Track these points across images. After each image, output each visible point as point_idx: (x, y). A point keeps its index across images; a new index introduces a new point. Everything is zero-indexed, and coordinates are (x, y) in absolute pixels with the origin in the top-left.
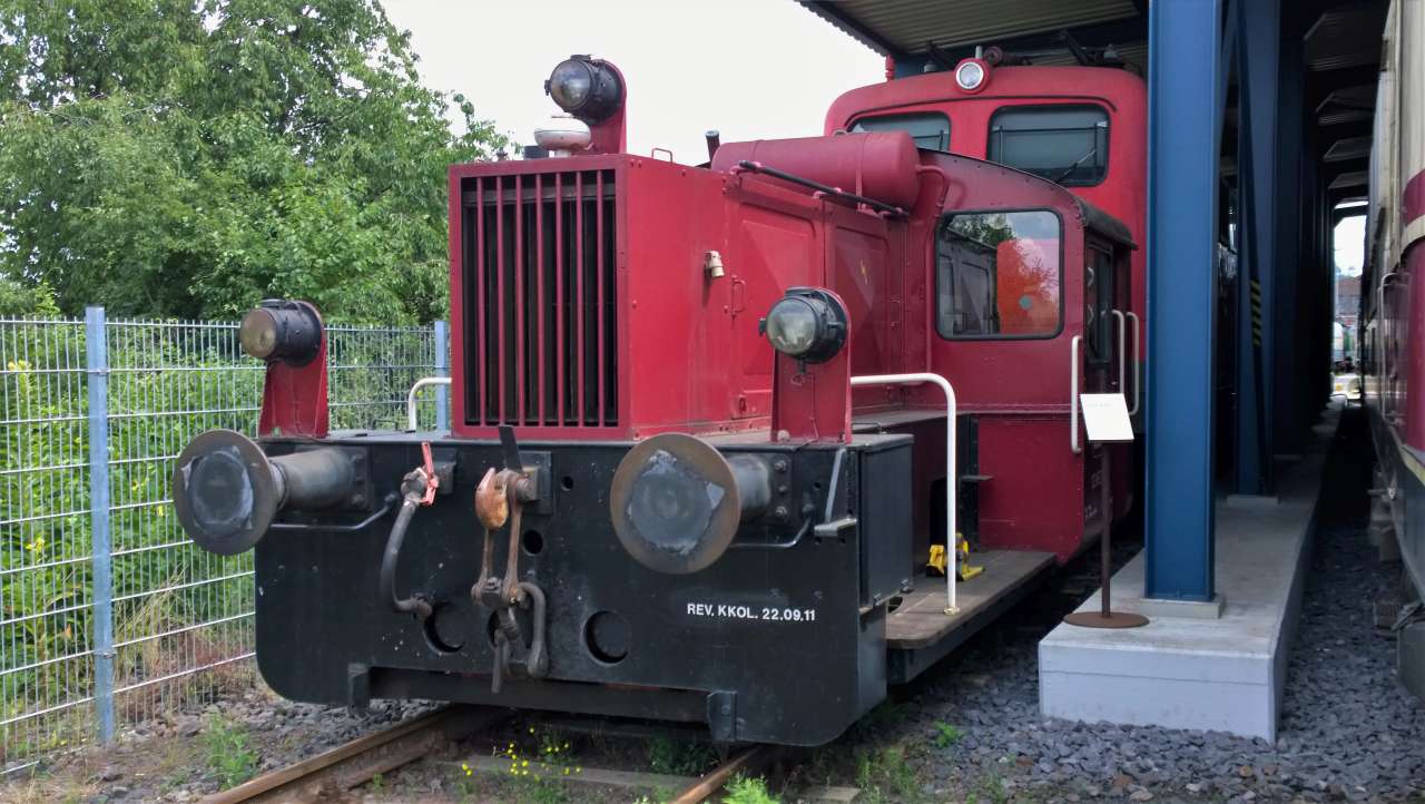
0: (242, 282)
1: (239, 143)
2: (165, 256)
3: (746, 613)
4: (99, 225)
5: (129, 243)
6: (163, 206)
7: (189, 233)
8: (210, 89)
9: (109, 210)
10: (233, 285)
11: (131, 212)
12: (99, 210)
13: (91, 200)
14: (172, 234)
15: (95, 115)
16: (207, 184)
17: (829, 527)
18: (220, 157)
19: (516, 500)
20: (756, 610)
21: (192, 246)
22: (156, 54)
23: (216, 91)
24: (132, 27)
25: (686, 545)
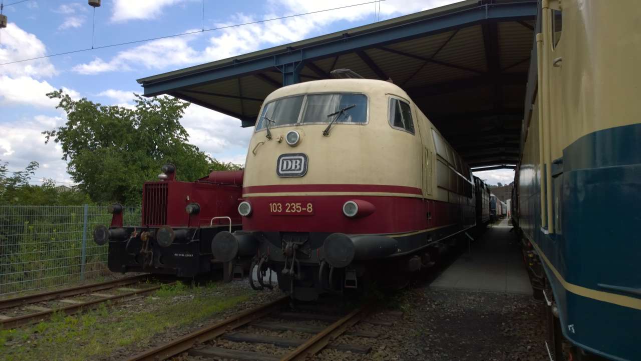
0: (136, 193)
1: (139, 158)
2: (117, 187)
3: (183, 255)
4: (103, 179)
5: (109, 183)
6: (118, 175)
7: (124, 181)
8: (134, 144)
9: (105, 176)
10: (134, 194)
11: (110, 176)
12: (103, 176)
13: (101, 173)
14: (120, 182)
15: (104, 152)
16: (130, 169)
17: (192, 241)
18: (135, 161)
19: (148, 237)
20: (185, 255)
21: (124, 184)
22: (121, 136)
23: (135, 145)
24: (116, 129)
25: (166, 242)
